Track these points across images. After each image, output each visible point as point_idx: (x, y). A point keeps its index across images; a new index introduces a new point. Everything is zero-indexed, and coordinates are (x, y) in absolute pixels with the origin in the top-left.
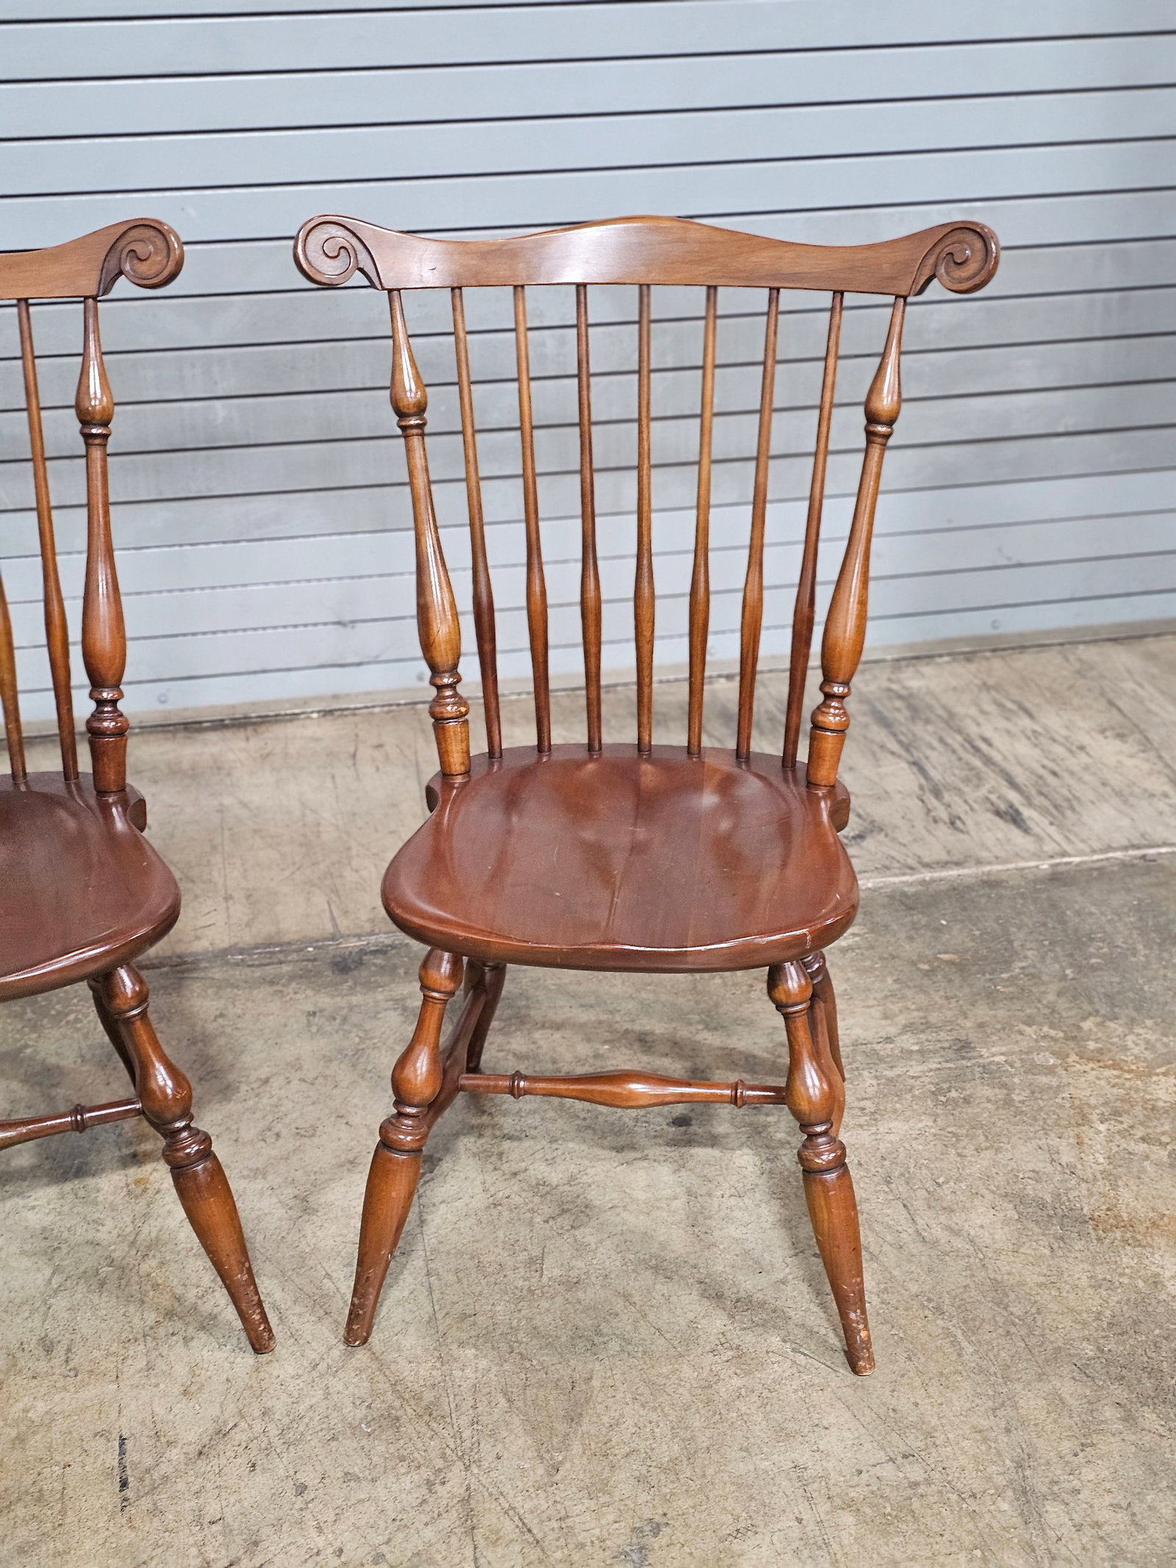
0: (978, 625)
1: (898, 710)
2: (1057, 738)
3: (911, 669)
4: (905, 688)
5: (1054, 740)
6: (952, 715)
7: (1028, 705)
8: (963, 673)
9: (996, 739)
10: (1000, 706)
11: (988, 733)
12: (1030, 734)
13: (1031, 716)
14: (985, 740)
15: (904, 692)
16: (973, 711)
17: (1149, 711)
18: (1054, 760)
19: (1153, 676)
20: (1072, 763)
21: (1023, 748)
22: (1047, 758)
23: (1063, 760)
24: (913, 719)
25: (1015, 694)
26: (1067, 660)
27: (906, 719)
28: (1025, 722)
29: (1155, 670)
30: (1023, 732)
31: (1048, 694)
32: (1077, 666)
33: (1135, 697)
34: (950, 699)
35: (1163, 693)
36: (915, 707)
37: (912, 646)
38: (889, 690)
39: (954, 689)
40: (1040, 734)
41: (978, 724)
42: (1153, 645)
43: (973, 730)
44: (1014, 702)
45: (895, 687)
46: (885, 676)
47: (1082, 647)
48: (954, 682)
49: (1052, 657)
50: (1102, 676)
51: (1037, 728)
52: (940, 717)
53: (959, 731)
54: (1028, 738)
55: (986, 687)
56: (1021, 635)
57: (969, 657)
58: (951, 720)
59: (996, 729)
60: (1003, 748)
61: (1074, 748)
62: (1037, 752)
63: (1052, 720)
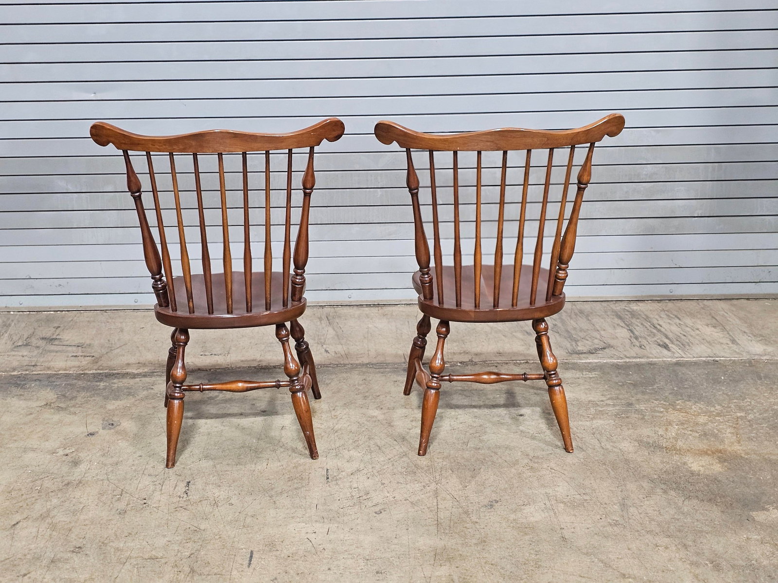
0: (664, 290)
1: (627, 315)
2: (688, 326)
3: (635, 304)
4: (631, 309)
5: (687, 327)
6: (647, 317)
7: (679, 316)
8: (656, 305)
9: (664, 325)
10: (668, 316)
11: (662, 323)
12: (678, 324)
13: (680, 319)
14: (659, 325)
15: (630, 310)
16: (657, 317)
17: (728, 320)
18: (685, 332)
19: (733, 311)
20: (693, 333)
21: (674, 328)
22: (683, 331)
23: (689, 332)
24: (632, 318)
25: (675, 313)
26: (699, 304)
27: (629, 317)
28: (678, 321)
29: (734, 309)
30: (675, 323)
31: (688, 314)
32: (702, 306)
33: (723, 316)
34: (648, 314)
35: (735, 315)
36: (633, 314)
37: (636, 297)
39: (651, 310)
40: (682, 324)
42: (735, 302)
43: (655, 322)
44: (674, 315)
45: (626, 308)
46: (624, 305)
47: (706, 301)
48: (651, 308)
49: (694, 303)
50: (711, 310)
51: (680, 322)
52: (643, 318)
53: (650, 322)
54: (677, 325)
55: (663, 310)
56: (682, 296)
57: (660, 301)
58: (647, 319)
59: (665, 322)
60: (666, 328)
61: (694, 329)
62: (679, 330)
63: (688, 321)
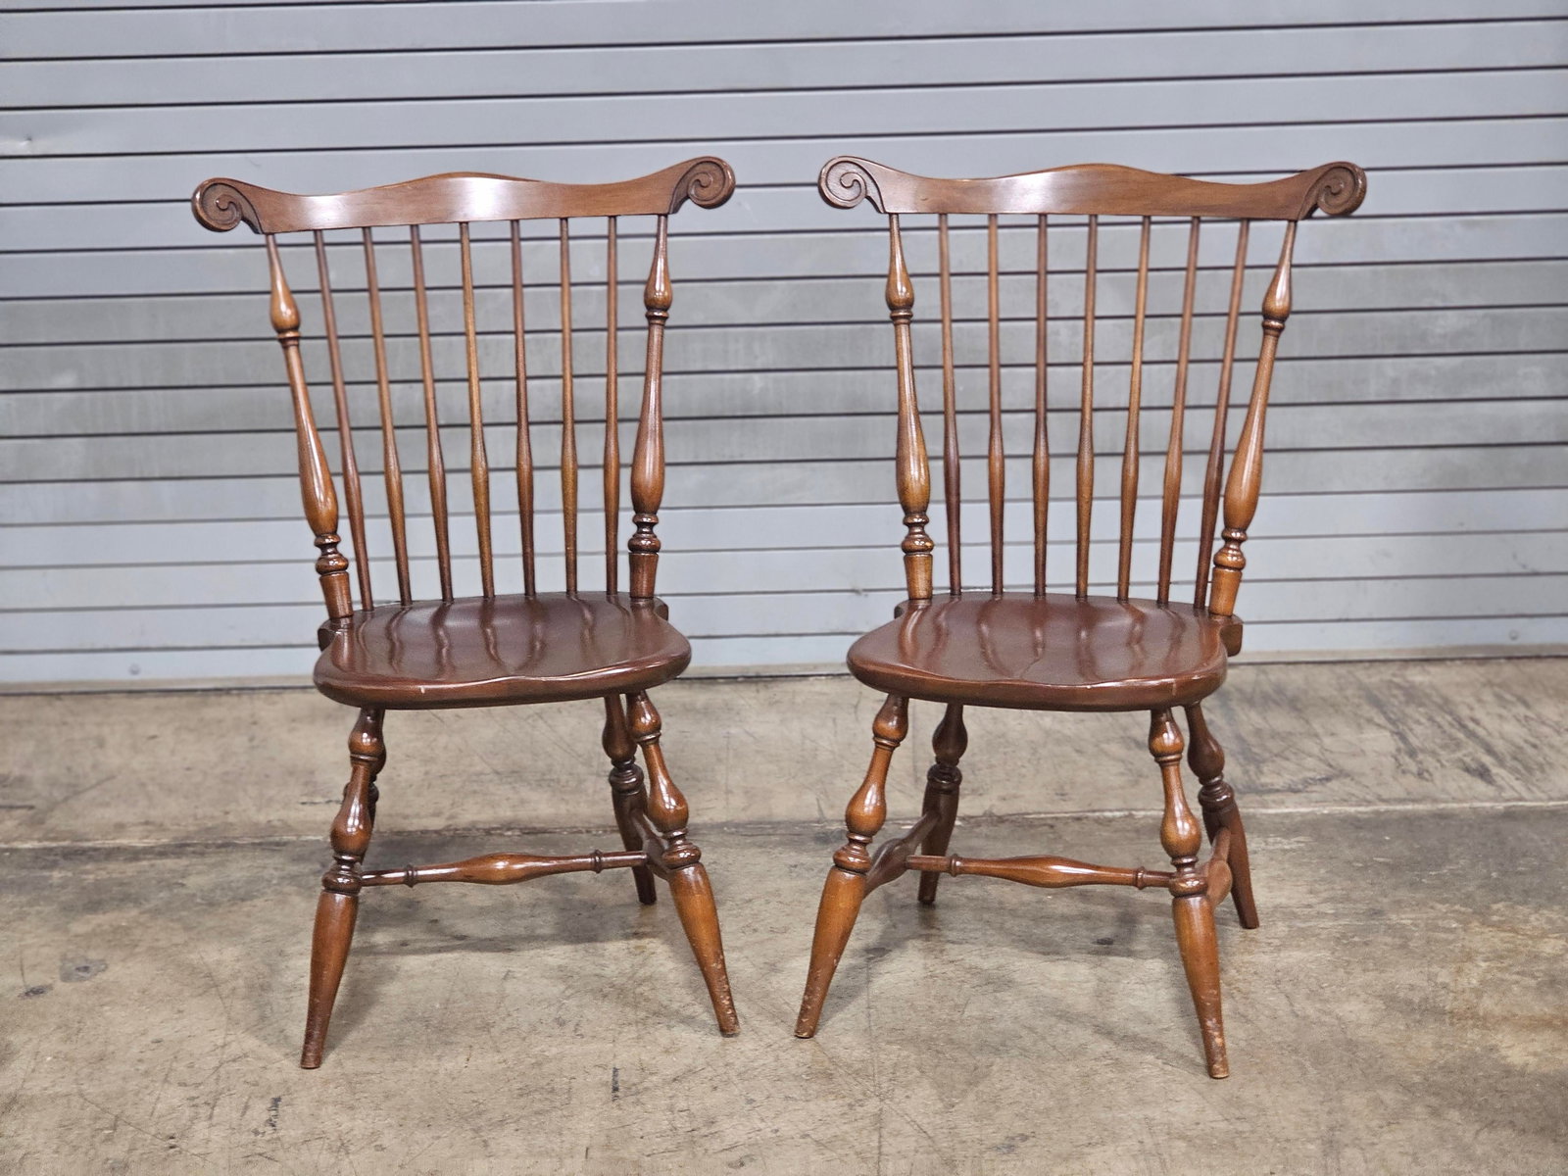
0: (1496, 634)
1: (1395, 696)
2: (1548, 721)
3: (1419, 668)
4: (1408, 682)
5: (1543, 723)
6: (1446, 701)
7: (1528, 699)
8: (1475, 673)
9: (1485, 720)
10: (1499, 697)
11: (1479, 714)
12: (1521, 718)
13: (1527, 706)
14: (1474, 720)
15: (1407, 685)
16: (1471, 700)
18: (1537, 737)
20: (1556, 740)
21: (1512, 729)
22: (1532, 736)
23: (1546, 737)
24: (1407, 703)
25: (1519, 690)
27: (1400, 702)
28: (1521, 710)
30: (1515, 716)
31: (1551, 692)
34: (1450, 691)
36: (1412, 695)
37: (1423, 651)
38: (1391, 682)
39: (1458, 685)
40: (1532, 719)
41: (1472, 709)
43: (1464, 712)
44: (1513, 695)
45: (1396, 680)
46: (1391, 672)
48: (1458, 679)
51: (1529, 714)
52: (1435, 703)
53: (1451, 713)
54: (1518, 721)
55: (1490, 684)
56: (1541, 647)
57: (1483, 661)
58: (1446, 705)
59: (1488, 714)
60: (1490, 727)
61: (1561, 730)
62: (1523, 732)
63: (1550, 711)
